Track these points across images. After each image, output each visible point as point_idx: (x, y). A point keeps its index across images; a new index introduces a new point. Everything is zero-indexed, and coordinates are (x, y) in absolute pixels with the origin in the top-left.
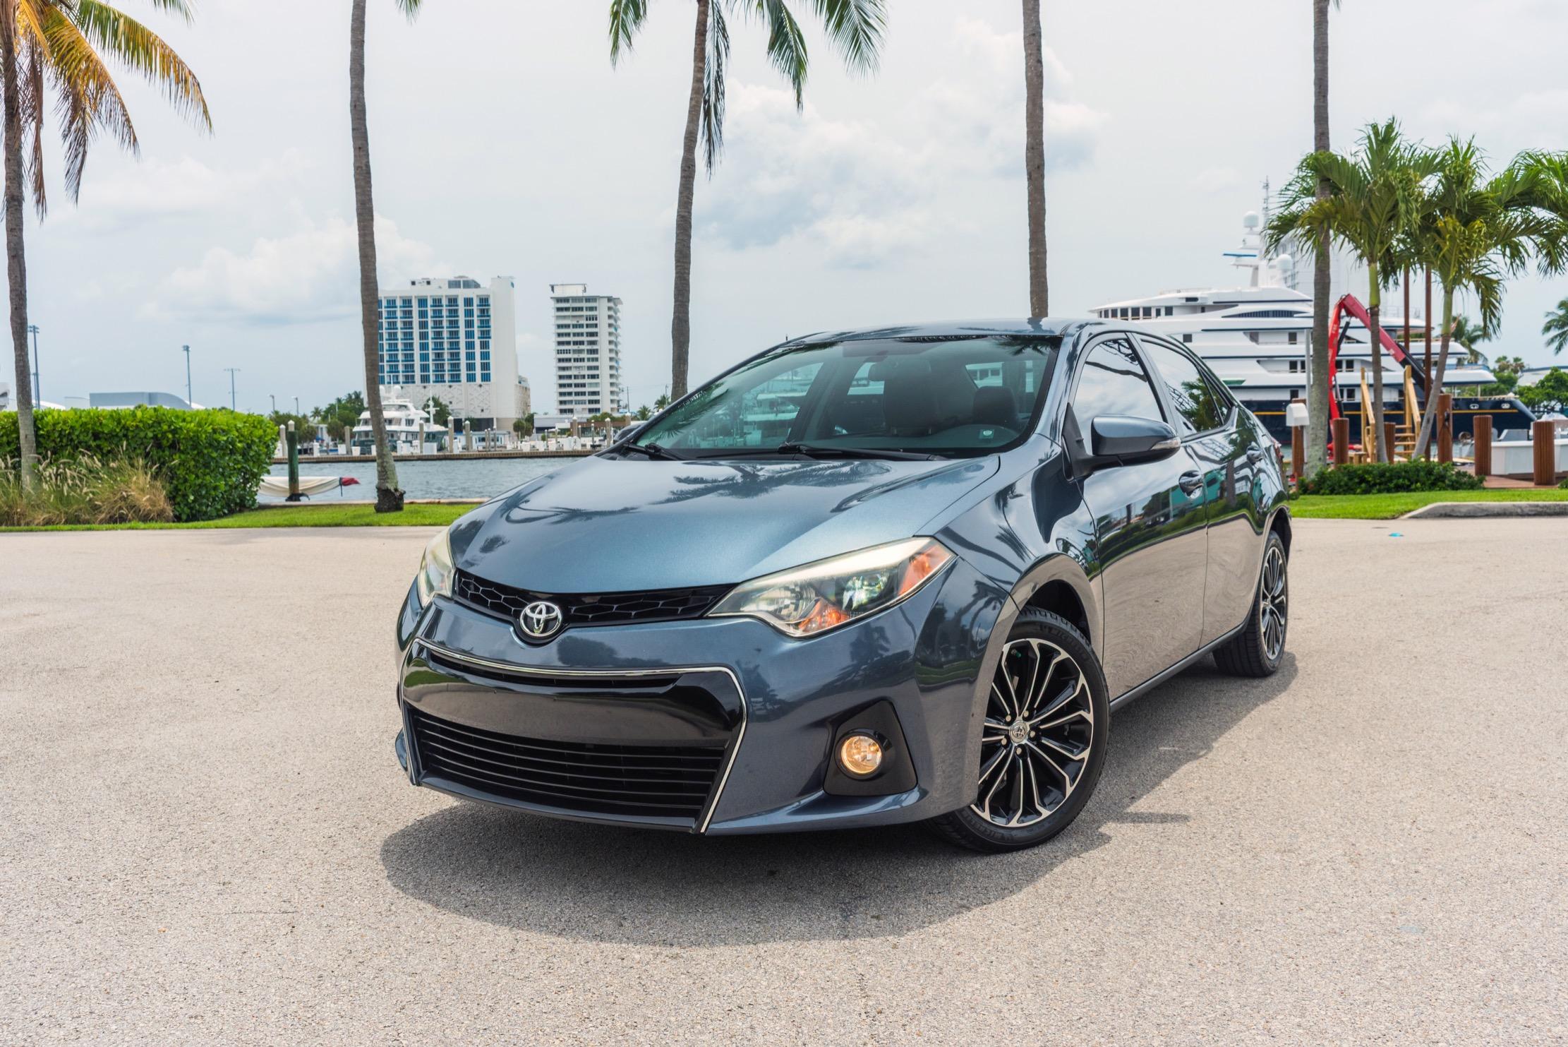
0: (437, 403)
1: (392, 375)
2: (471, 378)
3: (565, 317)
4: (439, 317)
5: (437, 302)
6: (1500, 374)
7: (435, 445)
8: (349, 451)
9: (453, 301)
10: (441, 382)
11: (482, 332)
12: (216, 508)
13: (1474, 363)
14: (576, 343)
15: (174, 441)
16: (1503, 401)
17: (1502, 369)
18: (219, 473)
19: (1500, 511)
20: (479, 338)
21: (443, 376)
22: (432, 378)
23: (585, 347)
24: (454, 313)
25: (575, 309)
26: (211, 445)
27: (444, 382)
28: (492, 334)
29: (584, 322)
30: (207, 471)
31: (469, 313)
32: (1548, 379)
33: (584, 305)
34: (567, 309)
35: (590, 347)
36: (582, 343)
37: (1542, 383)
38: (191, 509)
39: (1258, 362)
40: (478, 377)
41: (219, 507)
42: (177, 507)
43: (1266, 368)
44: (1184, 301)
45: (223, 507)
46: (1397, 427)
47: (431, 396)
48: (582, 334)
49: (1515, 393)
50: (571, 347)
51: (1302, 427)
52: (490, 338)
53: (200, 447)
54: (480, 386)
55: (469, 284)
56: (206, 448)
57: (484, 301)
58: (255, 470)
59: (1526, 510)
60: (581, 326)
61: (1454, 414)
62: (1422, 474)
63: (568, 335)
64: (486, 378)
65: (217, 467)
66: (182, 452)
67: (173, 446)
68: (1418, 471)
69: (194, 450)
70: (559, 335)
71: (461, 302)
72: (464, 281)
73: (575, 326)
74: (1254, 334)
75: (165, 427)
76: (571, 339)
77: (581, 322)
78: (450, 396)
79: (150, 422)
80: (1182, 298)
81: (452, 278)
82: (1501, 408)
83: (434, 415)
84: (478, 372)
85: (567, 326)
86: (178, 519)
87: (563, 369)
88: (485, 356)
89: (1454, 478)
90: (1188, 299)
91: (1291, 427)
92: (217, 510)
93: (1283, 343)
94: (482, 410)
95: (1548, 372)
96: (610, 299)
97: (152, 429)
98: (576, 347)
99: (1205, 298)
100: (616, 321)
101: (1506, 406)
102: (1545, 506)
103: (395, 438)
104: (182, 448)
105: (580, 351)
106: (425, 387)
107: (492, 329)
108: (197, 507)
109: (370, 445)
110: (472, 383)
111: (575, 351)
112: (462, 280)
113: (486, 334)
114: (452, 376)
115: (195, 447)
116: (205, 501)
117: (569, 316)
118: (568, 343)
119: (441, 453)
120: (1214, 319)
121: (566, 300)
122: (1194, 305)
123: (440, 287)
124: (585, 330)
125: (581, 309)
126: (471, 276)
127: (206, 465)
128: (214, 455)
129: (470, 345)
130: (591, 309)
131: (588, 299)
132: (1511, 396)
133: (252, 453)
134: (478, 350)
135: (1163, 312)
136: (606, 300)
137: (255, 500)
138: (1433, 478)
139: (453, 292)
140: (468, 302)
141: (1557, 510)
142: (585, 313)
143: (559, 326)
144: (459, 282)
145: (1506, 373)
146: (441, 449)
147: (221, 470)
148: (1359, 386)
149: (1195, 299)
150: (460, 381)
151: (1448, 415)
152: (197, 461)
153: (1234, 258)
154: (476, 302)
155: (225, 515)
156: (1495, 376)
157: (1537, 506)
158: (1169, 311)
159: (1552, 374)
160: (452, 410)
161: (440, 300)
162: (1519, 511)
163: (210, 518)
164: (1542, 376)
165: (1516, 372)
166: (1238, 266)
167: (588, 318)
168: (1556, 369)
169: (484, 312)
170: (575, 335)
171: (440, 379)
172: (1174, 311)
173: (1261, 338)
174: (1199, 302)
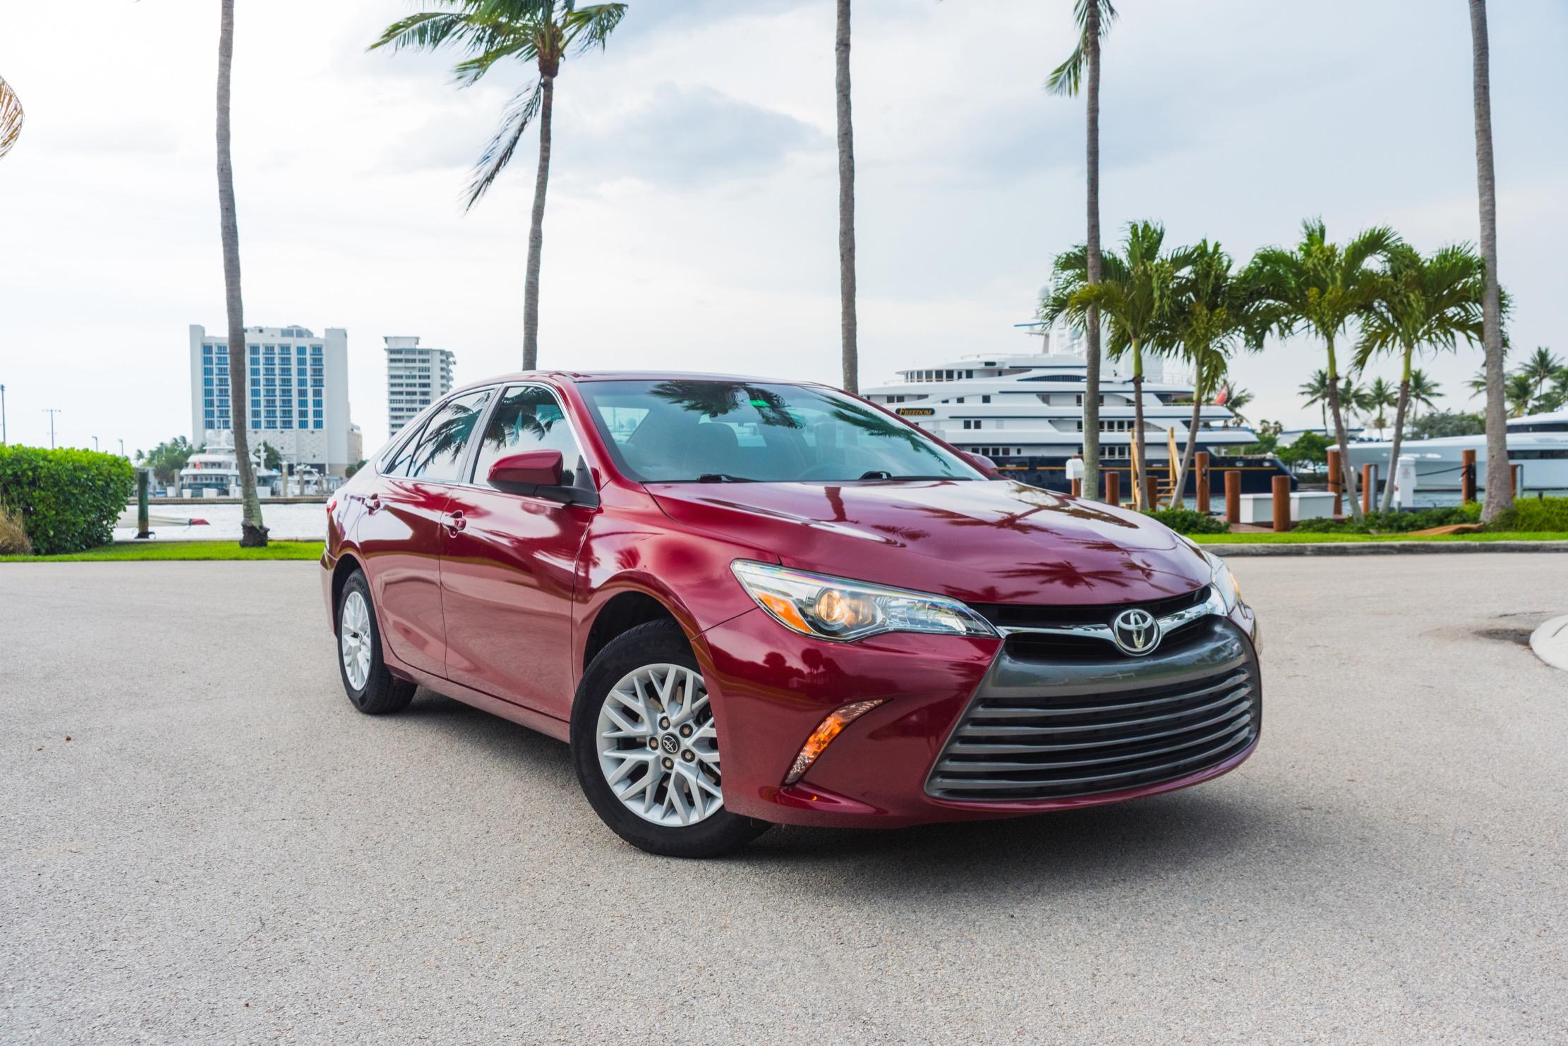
0: (267, 449)
1: (222, 420)
2: (303, 425)
3: (397, 368)
4: (271, 364)
5: (270, 349)
6: (1261, 436)
7: (268, 489)
8: (180, 494)
9: (285, 349)
10: (273, 428)
11: (315, 381)
12: (74, 544)
13: (1238, 426)
14: (408, 393)
15: (34, 479)
16: (1264, 460)
17: (1265, 430)
18: (80, 510)
19: (1239, 551)
20: (312, 386)
21: (274, 422)
22: (263, 424)
23: (418, 397)
24: (286, 361)
25: (407, 361)
26: (72, 482)
27: (276, 428)
28: (325, 383)
29: (417, 373)
30: (67, 507)
31: (302, 362)
32: (1301, 440)
33: (417, 357)
34: (400, 360)
35: (422, 398)
36: (414, 393)
37: (1297, 443)
38: (50, 543)
39: (1050, 421)
40: (311, 424)
41: (78, 542)
42: (36, 541)
43: (1056, 428)
44: (983, 366)
45: (81, 543)
46: (1159, 480)
47: (262, 442)
48: (414, 385)
49: (1274, 453)
50: (404, 397)
51: (1080, 480)
52: (322, 386)
53: (61, 485)
54: (313, 432)
55: (301, 333)
56: (67, 485)
57: (317, 350)
58: (113, 508)
59: (1260, 551)
60: (414, 377)
61: (1211, 471)
62: (1178, 520)
63: (401, 385)
64: (318, 425)
65: (77, 503)
66: (43, 489)
67: (33, 483)
68: (1175, 517)
69: (55, 487)
70: (392, 385)
71: (293, 351)
72: (297, 331)
73: (408, 377)
74: (1045, 397)
75: (26, 466)
76: (404, 389)
77: (414, 373)
78: (282, 441)
79: (9, 460)
80: (981, 363)
81: (285, 326)
82: (1262, 466)
83: (265, 460)
84: (311, 419)
85: (401, 377)
86: (37, 552)
87: (396, 418)
88: (318, 403)
89: (1204, 524)
90: (987, 364)
91: (1070, 481)
92: (77, 545)
93: (1071, 405)
94: (314, 456)
95: (1302, 435)
96: (442, 352)
97: (11, 467)
98: (408, 398)
99: (1003, 363)
100: (448, 373)
101: (1267, 464)
102: (1275, 547)
103: (225, 482)
104: (42, 485)
105: (413, 401)
106: (256, 432)
107: (325, 378)
108: (57, 542)
109: (201, 489)
110: (304, 430)
111: (407, 401)
112: (295, 329)
113: (318, 383)
114: (284, 422)
115: (56, 484)
116: (64, 536)
117: (402, 367)
118: (401, 393)
119: (274, 497)
120: (1010, 382)
121: (399, 352)
122: (992, 369)
123: (273, 336)
124: (417, 381)
125: (414, 361)
126: (304, 325)
127: (67, 502)
128: (75, 491)
129: (302, 393)
130: (424, 361)
131: (421, 352)
132: (1269, 455)
133: (110, 492)
134: (310, 398)
135: (964, 375)
136: (439, 353)
137: (111, 537)
138: (1186, 524)
139: (286, 341)
140: (301, 350)
141: (1285, 550)
142: (418, 365)
143: (392, 377)
144: (292, 331)
145: (1267, 434)
146: (273, 493)
147: (81, 507)
148: (1129, 444)
149: (993, 364)
150: (291, 428)
151: (1206, 471)
152: (57, 498)
153: (1028, 327)
154: (309, 351)
155: (82, 550)
156: (1258, 437)
157: (1269, 547)
158: (970, 374)
159: (1305, 437)
160: (284, 455)
161: (272, 348)
162: (1254, 551)
163: (68, 552)
164: (1296, 438)
165: (1276, 433)
166: (1031, 334)
167: (421, 369)
168: (1308, 432)
169: (317, 361)
170: (407, 385)
171: (271, 425)
172: (974, 374)
173: (1052, 400)
174: (997, 366)
